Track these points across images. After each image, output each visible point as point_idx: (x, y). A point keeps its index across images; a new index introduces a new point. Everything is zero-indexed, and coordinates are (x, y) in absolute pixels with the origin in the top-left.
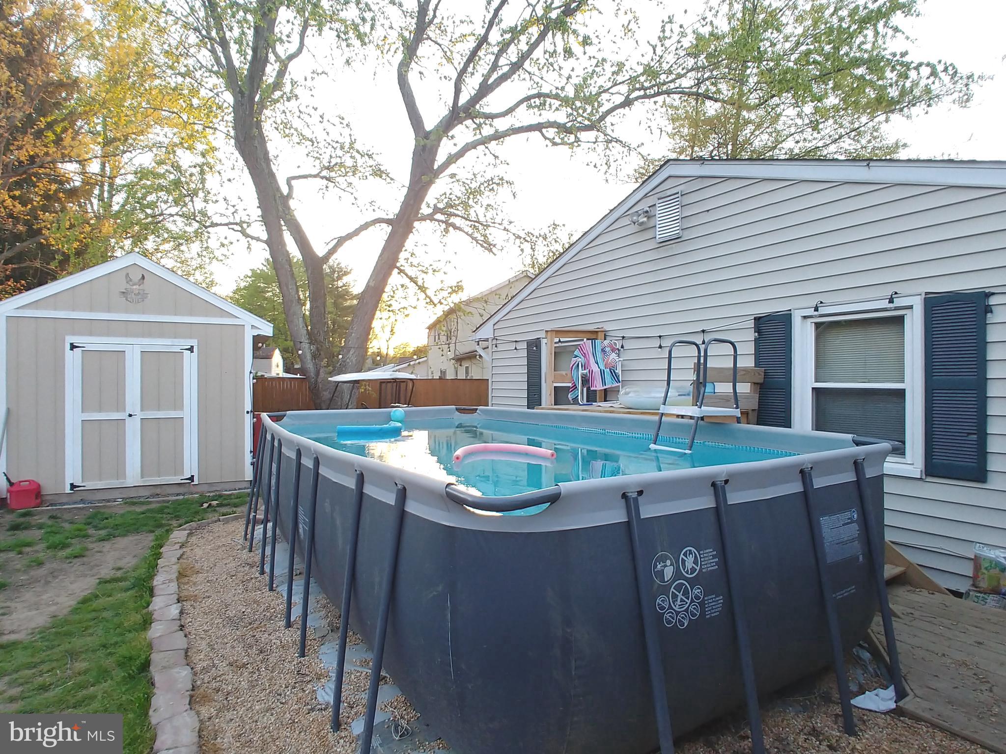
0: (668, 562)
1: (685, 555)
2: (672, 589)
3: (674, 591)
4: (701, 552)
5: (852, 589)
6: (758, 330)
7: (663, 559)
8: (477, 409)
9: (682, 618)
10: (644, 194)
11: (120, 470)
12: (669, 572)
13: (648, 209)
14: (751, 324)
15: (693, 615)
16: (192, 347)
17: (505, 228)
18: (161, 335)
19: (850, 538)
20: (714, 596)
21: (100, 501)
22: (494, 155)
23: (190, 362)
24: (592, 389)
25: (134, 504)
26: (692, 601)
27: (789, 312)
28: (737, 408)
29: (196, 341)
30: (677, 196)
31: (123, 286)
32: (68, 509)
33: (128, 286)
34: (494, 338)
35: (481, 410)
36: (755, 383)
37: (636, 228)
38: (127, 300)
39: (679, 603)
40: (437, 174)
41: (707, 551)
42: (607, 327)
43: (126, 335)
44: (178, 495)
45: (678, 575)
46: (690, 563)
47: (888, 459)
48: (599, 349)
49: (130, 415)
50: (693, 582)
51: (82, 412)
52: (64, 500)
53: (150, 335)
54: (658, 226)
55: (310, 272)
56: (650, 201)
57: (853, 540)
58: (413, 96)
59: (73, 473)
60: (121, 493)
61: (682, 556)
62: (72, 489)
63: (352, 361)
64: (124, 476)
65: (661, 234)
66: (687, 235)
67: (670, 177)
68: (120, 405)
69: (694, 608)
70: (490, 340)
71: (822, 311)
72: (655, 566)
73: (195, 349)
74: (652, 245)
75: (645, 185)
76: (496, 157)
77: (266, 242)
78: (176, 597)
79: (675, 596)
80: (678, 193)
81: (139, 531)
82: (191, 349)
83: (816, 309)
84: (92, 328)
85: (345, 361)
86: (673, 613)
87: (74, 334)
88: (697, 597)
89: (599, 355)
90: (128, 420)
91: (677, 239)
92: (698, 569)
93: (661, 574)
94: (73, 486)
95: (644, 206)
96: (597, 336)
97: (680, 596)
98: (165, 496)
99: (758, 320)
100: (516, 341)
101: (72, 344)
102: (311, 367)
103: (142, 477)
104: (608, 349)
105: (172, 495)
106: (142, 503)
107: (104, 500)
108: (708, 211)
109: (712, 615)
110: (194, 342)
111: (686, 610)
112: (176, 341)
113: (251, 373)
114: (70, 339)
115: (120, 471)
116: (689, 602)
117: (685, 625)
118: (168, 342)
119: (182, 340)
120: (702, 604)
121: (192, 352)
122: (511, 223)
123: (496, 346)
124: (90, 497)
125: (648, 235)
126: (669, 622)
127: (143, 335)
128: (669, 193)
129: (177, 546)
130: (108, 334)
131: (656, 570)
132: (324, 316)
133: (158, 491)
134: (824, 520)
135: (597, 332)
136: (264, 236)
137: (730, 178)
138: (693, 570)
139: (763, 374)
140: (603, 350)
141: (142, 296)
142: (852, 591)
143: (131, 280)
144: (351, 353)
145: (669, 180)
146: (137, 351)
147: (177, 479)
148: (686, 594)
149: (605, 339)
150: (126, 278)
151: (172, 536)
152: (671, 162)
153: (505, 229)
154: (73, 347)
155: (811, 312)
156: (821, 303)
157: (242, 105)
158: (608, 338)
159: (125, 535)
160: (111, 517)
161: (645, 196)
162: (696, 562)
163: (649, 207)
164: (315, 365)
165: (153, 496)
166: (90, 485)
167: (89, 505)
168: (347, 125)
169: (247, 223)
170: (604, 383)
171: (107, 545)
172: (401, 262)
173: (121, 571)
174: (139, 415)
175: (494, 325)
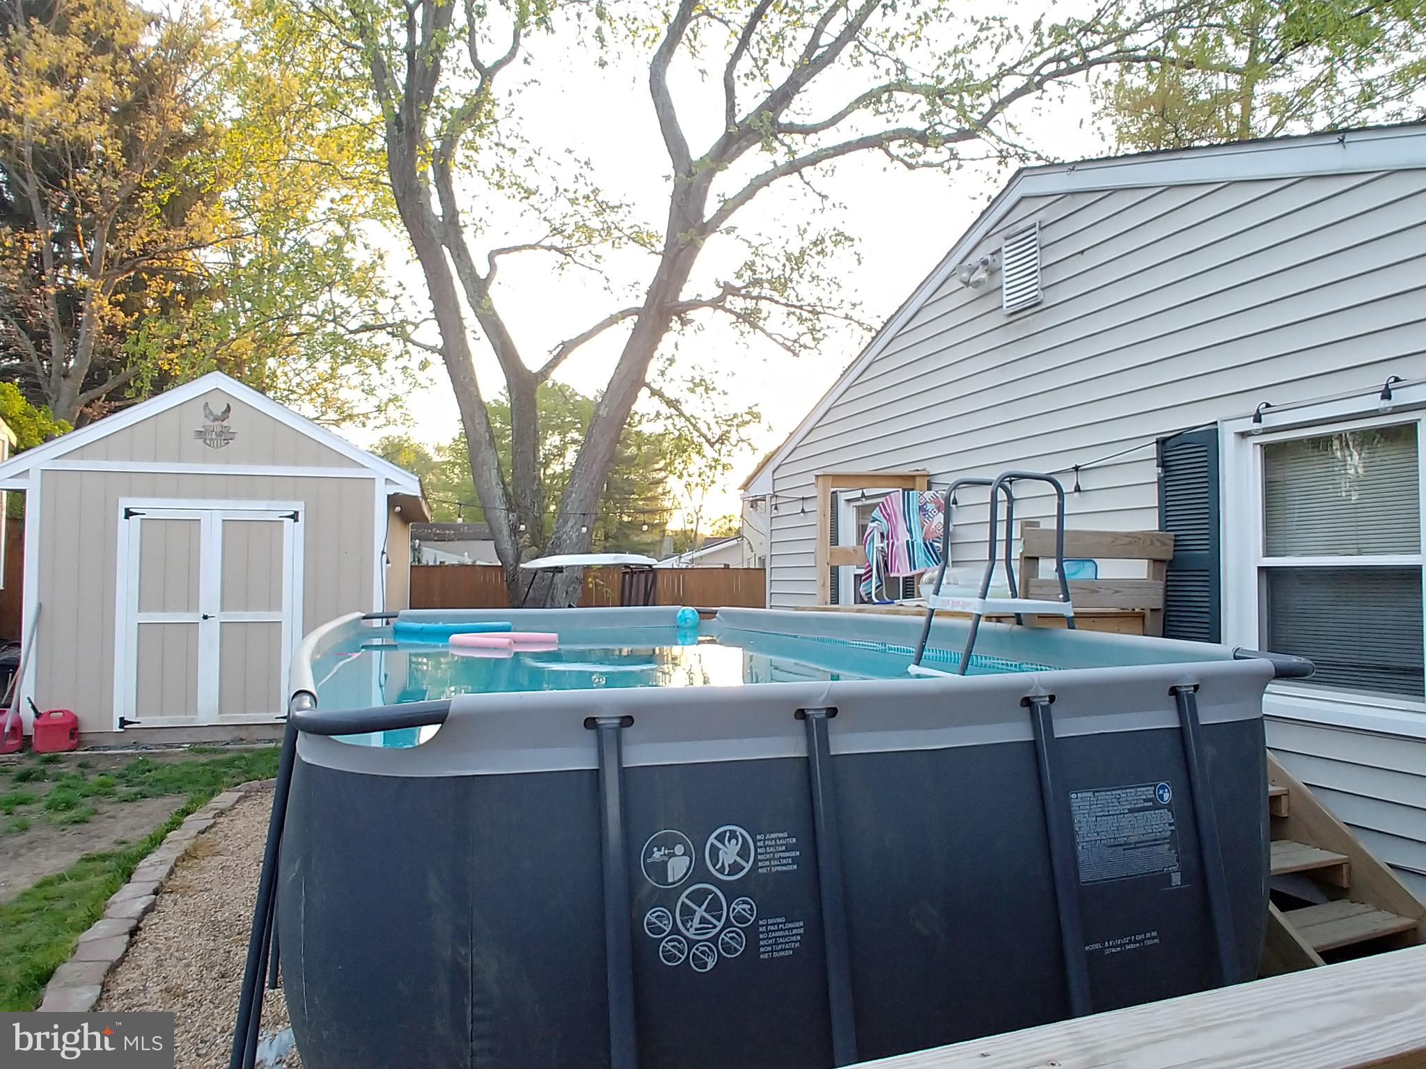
0: (679, 849)
1: (720, 838)
2: (683, 898)
3: (687, 902)
4: (758, 837)
5: (1152, 938)
6: (1163, 463)
7: (669, 842)
8: (715, 612)
9: (703, 952)
10: (984, 232)
11: (189, 701)
12: (678, 867)
13: (989, 257)
14: (1152, 451)
15: (728, 949)
16: (297, 513)
17: (847, 315)
18: (253, 496)
19: (1145, 838)
20: (782, 920)
21: (158, 746)
22: (820, 194)
23: (293, 535)
24: (892, 575)
25: (201, 751)
26: (728, 924)
27: (1213, 427)
28: (1066, 599)
29: (302, 503)
30: (1032, 231)
31: (200, 422)
32: (112, 755)
33: (209, 423)
34: (775, 496)
35: (724, 614)
36: (1155, 561)
37: (970, 293)
38: (205, 442)
39: (696, 923)
40: (706, 229)
41: (773, 836)
42: (932, 468)
43: (204, 495)
44: (271, 741)
45: (698, 872)
46: (728, 854)
47: (1269, 687)
48: (914, 506)
49: (205, 617)
50: (731, 892)
51: (139, 611)
52: (111, 743)
53: (236, 495)
54: (1005, 286)
55: (514, 396)
56: (991, 244)
57: (1155, 842)
58: (672, 107)
59: (123, 704)
60: (189, 736)
61: (712, 839)
62: (121, 727)
63: (570, 538)
64: (195, 711)
65: (1008, 300)
66: (1051, 298)
67: (1023, 198)
68: (191, 603)
69: (732, 938)
70: (768, 498)
71: (1269, 421)
72: (649, 853)
73: (301, 516)
74: (998, 319)
75: (986, 216)
76: (825, 197)
77: (441, 352)
78: (156, 885)
79: (687, 913)
80: (1034, 226)
81: (182, 790)
82: (295, 517)
83: (1258, 419)
84: (155, 485)
85: (559, 538)
86: (680, 942)
87: (130, 495)
88: (741, 919)
89: (915, 517)
90: (202, 622)
91: (1035, 306)
92: (748, 867)
93: (660, 870)
94: (123, 722)
95: (983, 253)
96: (914, 485)
97: (700, 912)
98: (249, 743)
99: (1162, 442)
100: (803, 499)
101: (127, 510)
102: (509, 547)
103: (220, 712)
104: (930, 507)
105: (264, 741)
106: (214, 751)
107: (164, 745)
108: (1082, 252)
109: (775, 955)
110: (299, 506)
111: (714, 940)
112: (274, 505)
113: (383, 553)
114: (125, 503)
115: (190, 703)
116: (720, 925)
117: (708, 969)
118: (262, 505)
119: (281, 503)
120: (752, 933)
121: (296, 520)
122: (854, 305)
123: (776, 508)
124: (147, 739)
125: (991, 303)
126: (671, 957)
127: (226, 496)
128: (1022, 226)
129: (211, 814)
130: (177, 494)
131: (649, 861)
132: (534, 467)
133: (243, 734)
134: (1080, 800)
135: (914, 477)
136: (439, 342)
137: (1114, 191)
138: (735, 868)
139: (1172, 543)
140: (922, 509)
141: (226, 436)
142: (1150, 942)
143: (211, 413)
144: (570, 524)
145: (1023, 204)
146: (218, 519)
147: (270, 718)
148: (714, 908)
149: (929, 489)
150: (205, 409)
151: (216, 799)
152: (1024, 173)
153: (847, 317)
154: (129, 514)
155: (1249, 425)
156: (1268, 406)
157: (400, 142)
158: (935, 488)
159: (161, 795)
160: (156, 769)
161: (987, 235)
162: (743, 853)
163: (993, 254)
164: (515, 543)
165: (234, 741)
166: (147, 721)
167: (144, 750)
168: (586, 163)
169: (413, 324)
170: (913, 565)
171: (128, 807)
172: (651, 375)
173: (123, 846)
174: (218, 617)
175: (774, 472)
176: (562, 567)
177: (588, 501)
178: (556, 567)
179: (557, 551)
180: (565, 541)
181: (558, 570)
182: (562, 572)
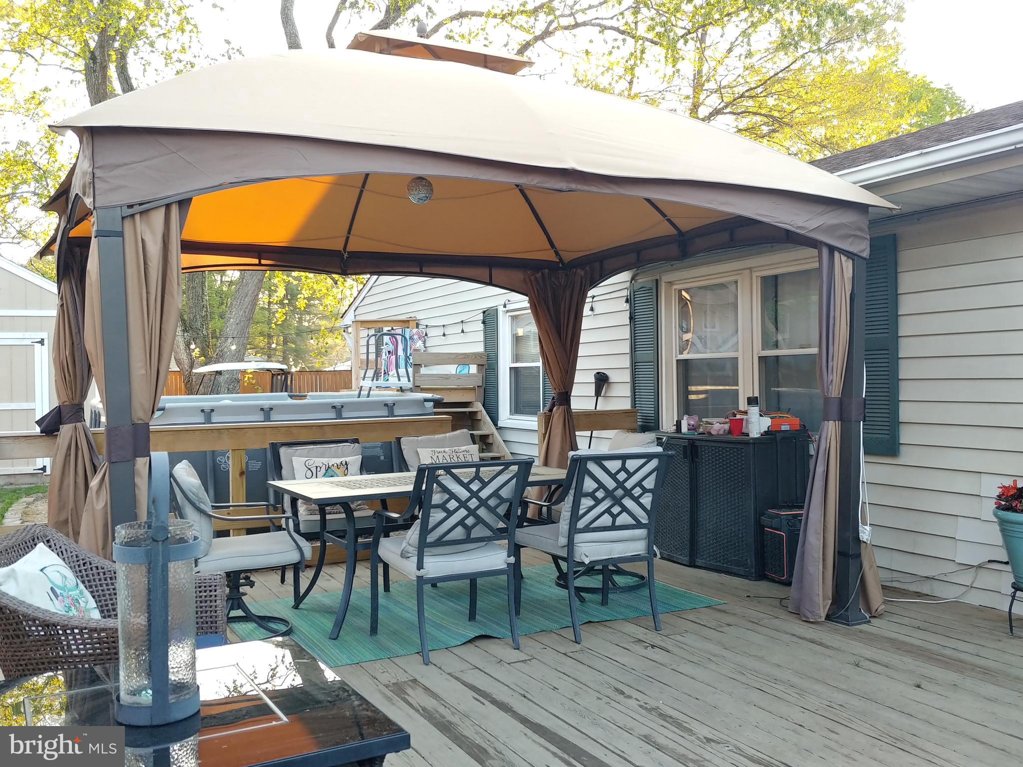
6: (484, 322)
14: (481, 317)
16: (43, 340)
18: (13, 329)
23: (41, 354)
27: (497, 308)
29: (46, 334)
36: (479, 365)
44: (31, 484)
53: (2, 329)
71: (509, 307)
73: (46, 342)
82: (42, 342)
83: (505, 306)
85: (222, 351)
96: (409, 325)
98: (19, 485)
99: (484, 313)
105: (25, 484)
110: (44, 336)
112: (27, 335)
118: (20, 335)
119: (32, 333)
121: (43, 345)
133: (12, 480)
135: (409, 321)
139: (486, 357)
140: (411, 338)
147: (30, 470)
155: (503, 308)
156: (509, 301)
165: (7, 485)
175: (355, 311)
176: (221, 371)
177: (242, 324)
178: (217, 372)
179: (221, 360)
180: (226, 353)
181: (219, 373)
182: (221, 374)
